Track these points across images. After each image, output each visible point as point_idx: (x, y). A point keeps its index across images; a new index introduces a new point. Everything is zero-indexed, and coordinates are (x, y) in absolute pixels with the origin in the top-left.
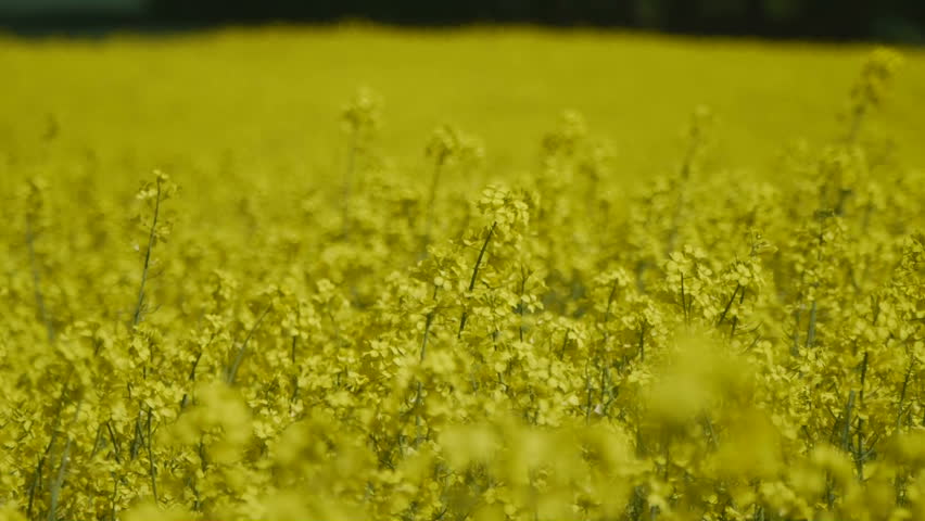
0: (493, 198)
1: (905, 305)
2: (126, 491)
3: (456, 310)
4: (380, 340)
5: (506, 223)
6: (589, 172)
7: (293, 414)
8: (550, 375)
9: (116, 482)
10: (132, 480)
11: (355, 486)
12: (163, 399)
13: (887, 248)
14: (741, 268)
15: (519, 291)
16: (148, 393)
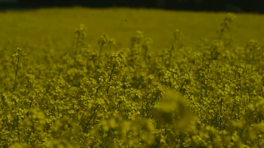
0: (115, 54)
1: (232, 85)
2: (11, 139)
3: (105, 87)
4: (84, 95)
5: (119, 61)
6: (145, 48)
7: (59, 117)
8: (132, 105)
9: (8, 137)
10: (13, 136)
11: (77, 137)
12: (22, 113)
13: (230, 69)
14: (186, 74)
15: (123, 81)
16: (17, 111)
